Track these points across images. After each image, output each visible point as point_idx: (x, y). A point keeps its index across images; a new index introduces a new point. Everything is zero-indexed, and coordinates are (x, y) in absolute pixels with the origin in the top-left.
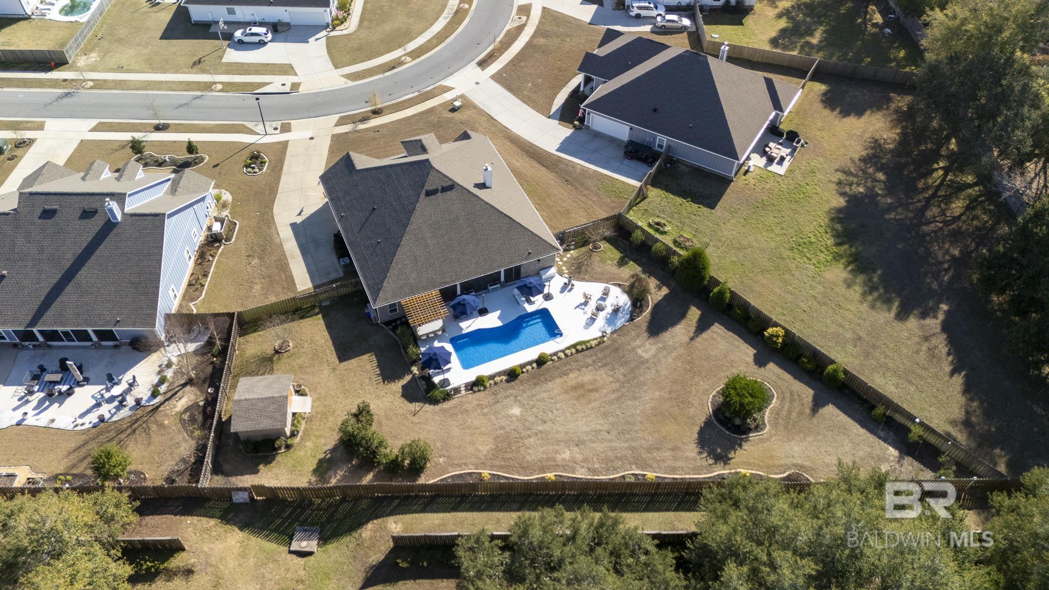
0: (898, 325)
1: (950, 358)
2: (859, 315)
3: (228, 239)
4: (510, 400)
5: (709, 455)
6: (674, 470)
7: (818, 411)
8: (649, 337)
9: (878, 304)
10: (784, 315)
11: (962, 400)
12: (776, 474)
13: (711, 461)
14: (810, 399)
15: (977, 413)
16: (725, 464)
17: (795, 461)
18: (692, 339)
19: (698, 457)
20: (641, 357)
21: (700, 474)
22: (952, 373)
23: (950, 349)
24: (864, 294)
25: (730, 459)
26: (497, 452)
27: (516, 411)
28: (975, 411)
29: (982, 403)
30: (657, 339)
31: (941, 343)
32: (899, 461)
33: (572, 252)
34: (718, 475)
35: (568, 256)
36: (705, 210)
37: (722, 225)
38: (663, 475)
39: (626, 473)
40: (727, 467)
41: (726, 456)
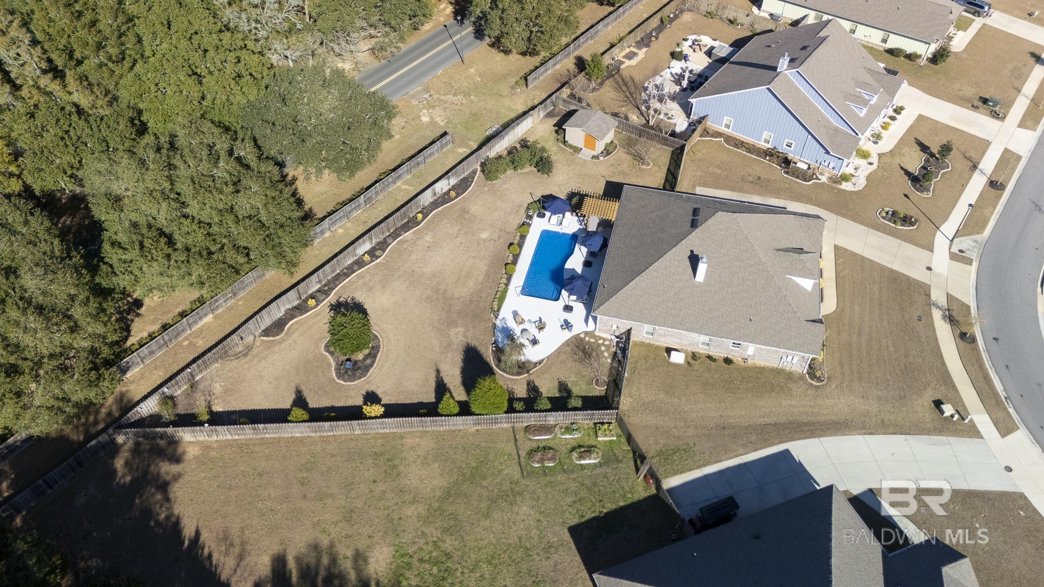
0: (276, 549)
1: (206, 551)
2: (323, 526)
3: (787, 173)
4: (495, 236)
5: (346, 302)
6: (359, 277)
7: (296, 394)
8: (468, 345)
9: (312, 561)
10: (388, 460)
11: (176, 511)
12: (292, 325)
13: (342, 300)
14: (308, 400)
15: (158, 506)
16: (331, 305)
17: (287, 343)
18: (438, 371)
19: (351, 296)
20: (456, 326)
21: (342, 287)
22: (198, 533)
23: (211, 563)
24: (334, 560)
25: (331, 310)
26: (464, 211)
27: (485, 235)
28: (161, 507)
29: (158, 523)
30: (461, 349)
31: (225, 564)
32: (209, 402)
33: (609, 360)
34: (329, 295)
35: (606, 354)
36: (575, 521)
37: (538, 516)
38: (362, 269)
39: (384, 255)
40: (329, 304)
41: (335, 310)
